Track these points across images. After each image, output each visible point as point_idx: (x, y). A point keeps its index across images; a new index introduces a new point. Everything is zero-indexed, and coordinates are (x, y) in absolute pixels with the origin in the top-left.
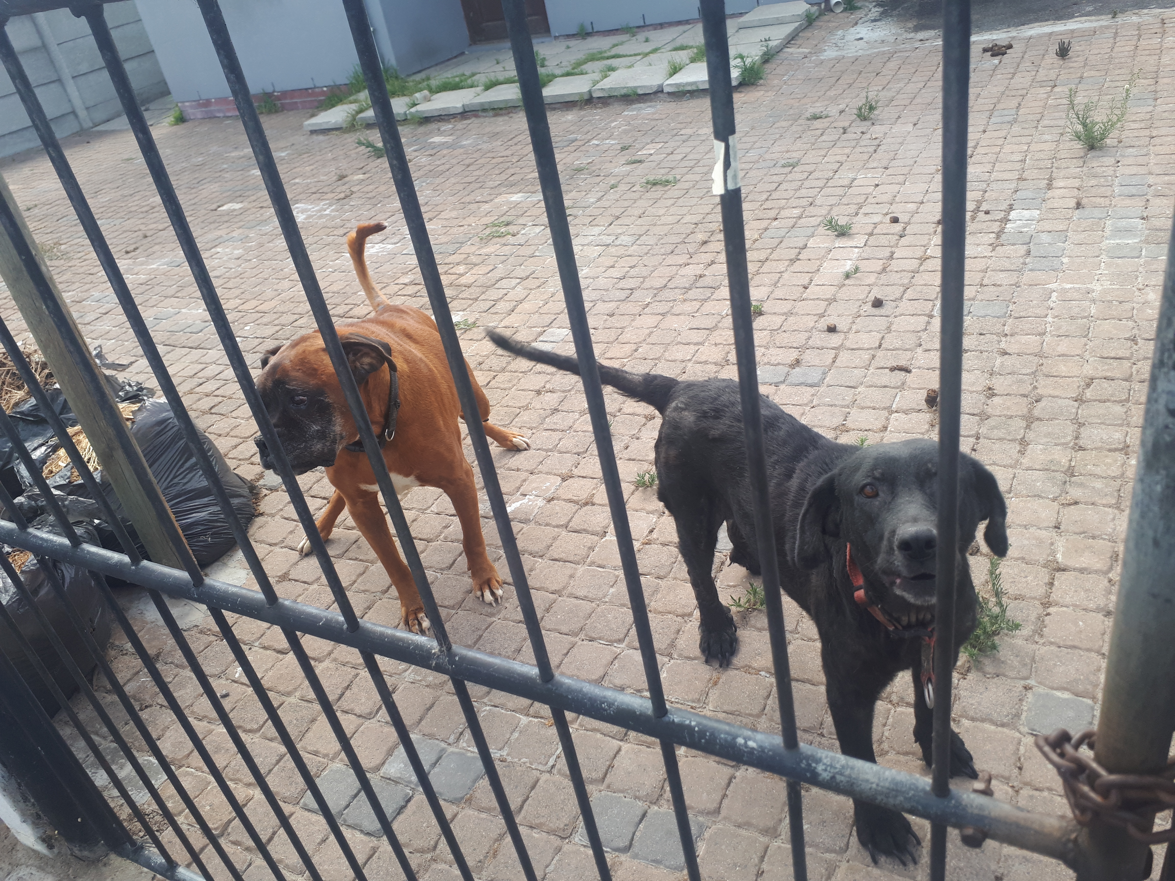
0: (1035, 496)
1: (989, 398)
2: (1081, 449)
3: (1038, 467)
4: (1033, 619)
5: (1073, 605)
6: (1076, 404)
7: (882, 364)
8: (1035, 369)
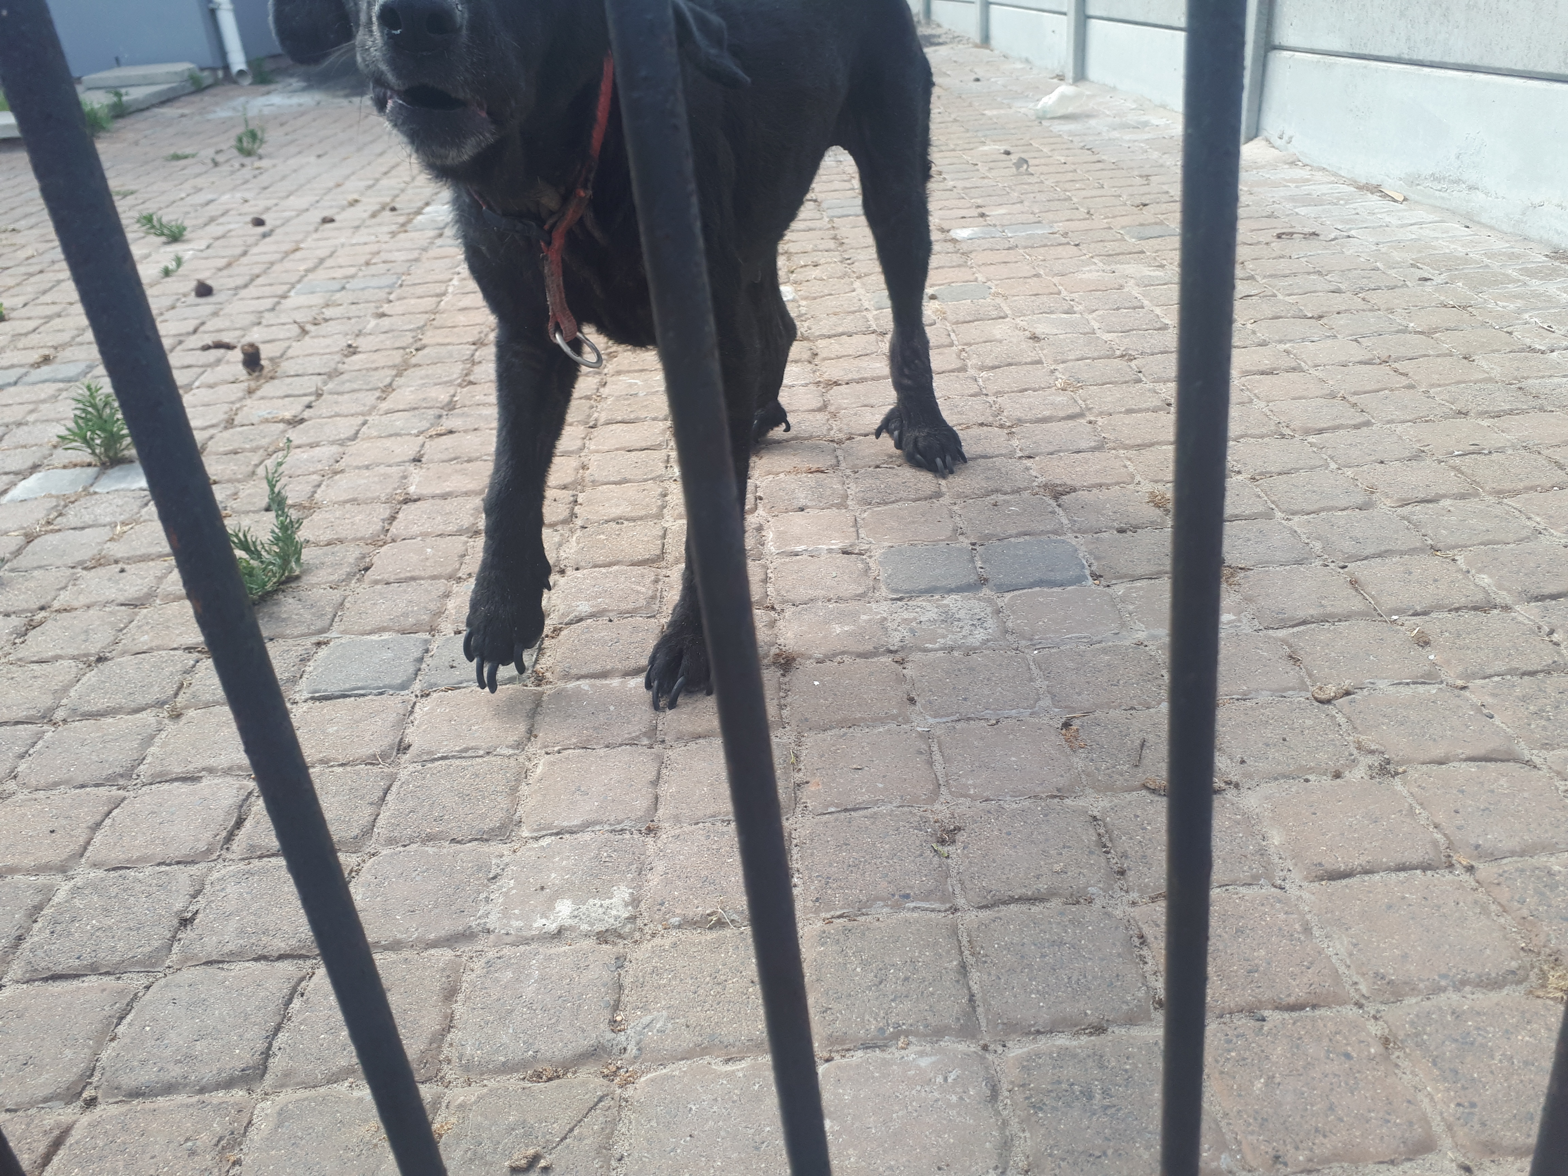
0: (391, 436)
1: (346, 356)
2: (471, 383)
3: (401, 407)
4: (352, 560)
5: (421, 534)
6: (473, 347)
7: (191, 347)
8: (422, 323)
